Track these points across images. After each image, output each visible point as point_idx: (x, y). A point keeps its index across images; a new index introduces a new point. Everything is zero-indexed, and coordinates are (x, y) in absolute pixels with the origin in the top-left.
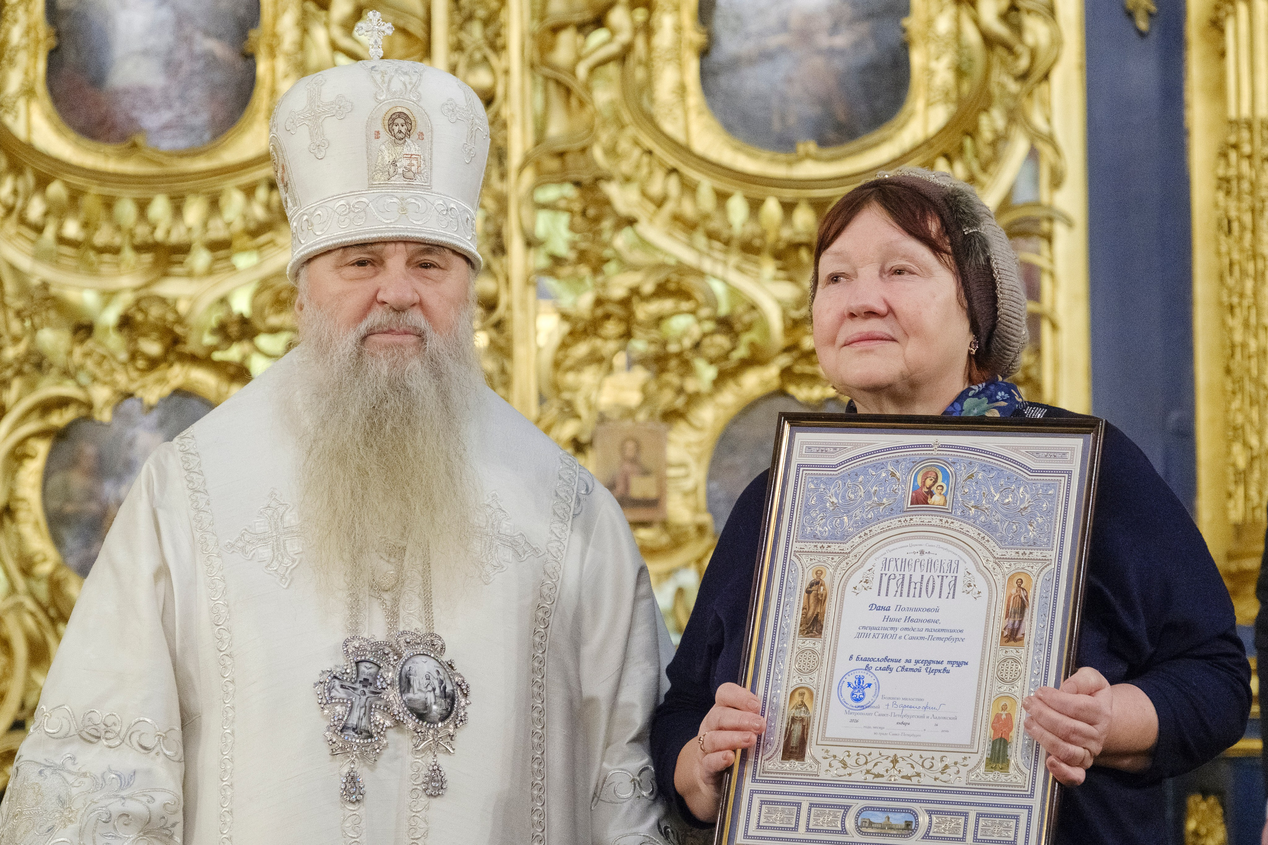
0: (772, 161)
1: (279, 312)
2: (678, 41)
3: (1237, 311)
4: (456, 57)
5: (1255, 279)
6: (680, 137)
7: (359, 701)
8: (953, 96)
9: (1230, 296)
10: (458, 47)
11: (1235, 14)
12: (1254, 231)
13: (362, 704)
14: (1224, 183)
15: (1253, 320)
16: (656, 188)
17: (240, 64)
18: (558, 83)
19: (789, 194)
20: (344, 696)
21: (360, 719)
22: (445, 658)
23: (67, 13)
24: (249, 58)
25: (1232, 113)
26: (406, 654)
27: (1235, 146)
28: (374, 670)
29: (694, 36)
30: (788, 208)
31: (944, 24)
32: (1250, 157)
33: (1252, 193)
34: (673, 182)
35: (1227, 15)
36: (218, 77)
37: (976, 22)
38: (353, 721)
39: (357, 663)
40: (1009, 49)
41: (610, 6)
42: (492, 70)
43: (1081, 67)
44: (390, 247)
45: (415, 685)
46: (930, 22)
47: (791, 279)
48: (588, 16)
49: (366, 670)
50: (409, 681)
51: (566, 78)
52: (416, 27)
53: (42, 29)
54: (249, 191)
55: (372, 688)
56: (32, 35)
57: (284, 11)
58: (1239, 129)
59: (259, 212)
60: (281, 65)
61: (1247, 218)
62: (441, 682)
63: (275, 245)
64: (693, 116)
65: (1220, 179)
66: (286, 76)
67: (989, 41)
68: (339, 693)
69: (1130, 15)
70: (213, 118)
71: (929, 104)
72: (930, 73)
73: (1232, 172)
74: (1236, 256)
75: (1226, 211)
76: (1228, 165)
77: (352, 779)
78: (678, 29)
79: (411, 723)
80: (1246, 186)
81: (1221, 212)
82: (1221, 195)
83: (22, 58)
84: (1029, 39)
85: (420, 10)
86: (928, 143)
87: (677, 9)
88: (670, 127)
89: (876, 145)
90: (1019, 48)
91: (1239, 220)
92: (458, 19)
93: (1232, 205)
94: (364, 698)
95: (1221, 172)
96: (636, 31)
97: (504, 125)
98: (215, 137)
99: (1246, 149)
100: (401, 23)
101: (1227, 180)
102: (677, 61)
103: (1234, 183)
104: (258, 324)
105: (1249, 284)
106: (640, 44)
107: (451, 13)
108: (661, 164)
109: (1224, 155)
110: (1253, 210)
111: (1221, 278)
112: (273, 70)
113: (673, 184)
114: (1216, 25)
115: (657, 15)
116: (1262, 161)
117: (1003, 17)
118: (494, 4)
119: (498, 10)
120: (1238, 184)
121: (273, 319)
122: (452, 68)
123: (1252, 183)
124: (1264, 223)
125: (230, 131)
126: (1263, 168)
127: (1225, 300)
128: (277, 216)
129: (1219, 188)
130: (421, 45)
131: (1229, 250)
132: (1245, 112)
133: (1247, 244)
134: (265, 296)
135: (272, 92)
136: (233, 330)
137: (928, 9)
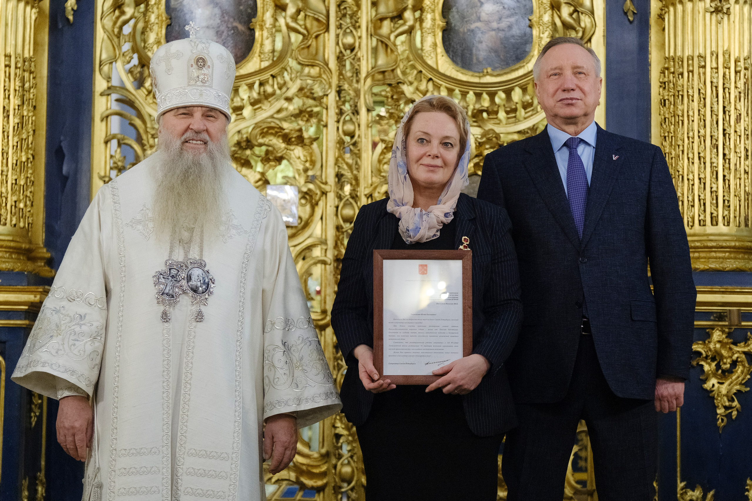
0: (472, 76)
1: (263, 137)
2: (434, 25)
3: (667, 138)
4: (339, 31)
5: (674, 125)
6: (434, 66)
7: (170, 284)
9: (664, 133)
10: (340, 27)
11: (669, 12)
12: (674, 105)
14: (663, 85)
15: (673, 143)
16: (423, 87)
17: (248, 32)
18: (382, 42)
19: (478, 90)
21: (169, 290)
22: (206, 269)
23: (175, 9)
24: (252, 31)
25: (667, 55)
26: (190, 267)
27: (667, 69)
28: (176, 272)
29: (440, 22)
30: (478, 96)
31: (547, 18)
32: (673, 73)
33: (674, 88)
34: (430, 84)
35: (665, 13)
36: (239, 38)
37: (560, 17)
38: (167, 291)
39: (170, 269)
40: (574, 28)
41: (405, 9)
42: (354, 37)
43: (604, 36)
44: (196, 109)
45: (193, 279)
46: (541, 17)
47: (479, 126)
48: (395, 14)
49: (174, 272)
50: (191, 277)
51: (386, 41)
52: (323, 18)
53: (164, 16)
54: (251, 86)
55: (175, 279)
56: (160, 18)
57: (267, 11)
58: (669, 61)
59: (255, 95)
60: (265, 33)
61: (672, 99)
62: (203, 278)
63: (262, 109)
64: (439, 57)
65: (661, 83)
66: (267, 38)
67: (566, 26)
68: (163, 280)
69: (626, 14)
70: (236, 55)
72: (540, 38)
73: (666, 80)
74: (667, 116)
75: (663, 96)
76: (665, 76)
77: (165, 313)
78: (434, 20)
79: (191, 293)
80: (671, 85)
81: (661, 98)
82: (661, 89)
83: (156, 28)
84: (583, 25)
85: (324, 12)
87: (433, 11)
88: (430, 62)
89: (517, 69)
90: (578, 28)
91: (668, 99)
92: (340, 15)
93: (666, 93)
94: (171, 282)
95: (661, 80)
96: (416, 20)
97: (359, 60)
99: (672, 70)
100: (316, 16)
101: (665, 83)
102: (432, 34)
103: (667, 83)
104: (254, 142)
105: (672, 127)
106: (417, 25)
107: (337, 12)
108: (425, 77)
109: (664, 73)
110: (674, 96)
111: (661, 125)
112: (262, 35)
113: (430, 85)
114: (661, 17)
115: (424, 14)
116: (678, 75)
117: (571, 15)
118: (355, 9)
119: (357, 11)
120: (668, 85)
121: (261, 141)
122: (337, 36)
123: (674, 84)
124: (679, 101)
125: (243, 61)
126: (679, 78)
127: (662, 135)
128: (263, 97)
129: (661, 86)
130: (324, 26)
131: (664, 113)
132: (672, 54)
133: (671, 110)
134: (258, 131)
135: (262, 45)
136: (244, 144)
137: (540, 12)
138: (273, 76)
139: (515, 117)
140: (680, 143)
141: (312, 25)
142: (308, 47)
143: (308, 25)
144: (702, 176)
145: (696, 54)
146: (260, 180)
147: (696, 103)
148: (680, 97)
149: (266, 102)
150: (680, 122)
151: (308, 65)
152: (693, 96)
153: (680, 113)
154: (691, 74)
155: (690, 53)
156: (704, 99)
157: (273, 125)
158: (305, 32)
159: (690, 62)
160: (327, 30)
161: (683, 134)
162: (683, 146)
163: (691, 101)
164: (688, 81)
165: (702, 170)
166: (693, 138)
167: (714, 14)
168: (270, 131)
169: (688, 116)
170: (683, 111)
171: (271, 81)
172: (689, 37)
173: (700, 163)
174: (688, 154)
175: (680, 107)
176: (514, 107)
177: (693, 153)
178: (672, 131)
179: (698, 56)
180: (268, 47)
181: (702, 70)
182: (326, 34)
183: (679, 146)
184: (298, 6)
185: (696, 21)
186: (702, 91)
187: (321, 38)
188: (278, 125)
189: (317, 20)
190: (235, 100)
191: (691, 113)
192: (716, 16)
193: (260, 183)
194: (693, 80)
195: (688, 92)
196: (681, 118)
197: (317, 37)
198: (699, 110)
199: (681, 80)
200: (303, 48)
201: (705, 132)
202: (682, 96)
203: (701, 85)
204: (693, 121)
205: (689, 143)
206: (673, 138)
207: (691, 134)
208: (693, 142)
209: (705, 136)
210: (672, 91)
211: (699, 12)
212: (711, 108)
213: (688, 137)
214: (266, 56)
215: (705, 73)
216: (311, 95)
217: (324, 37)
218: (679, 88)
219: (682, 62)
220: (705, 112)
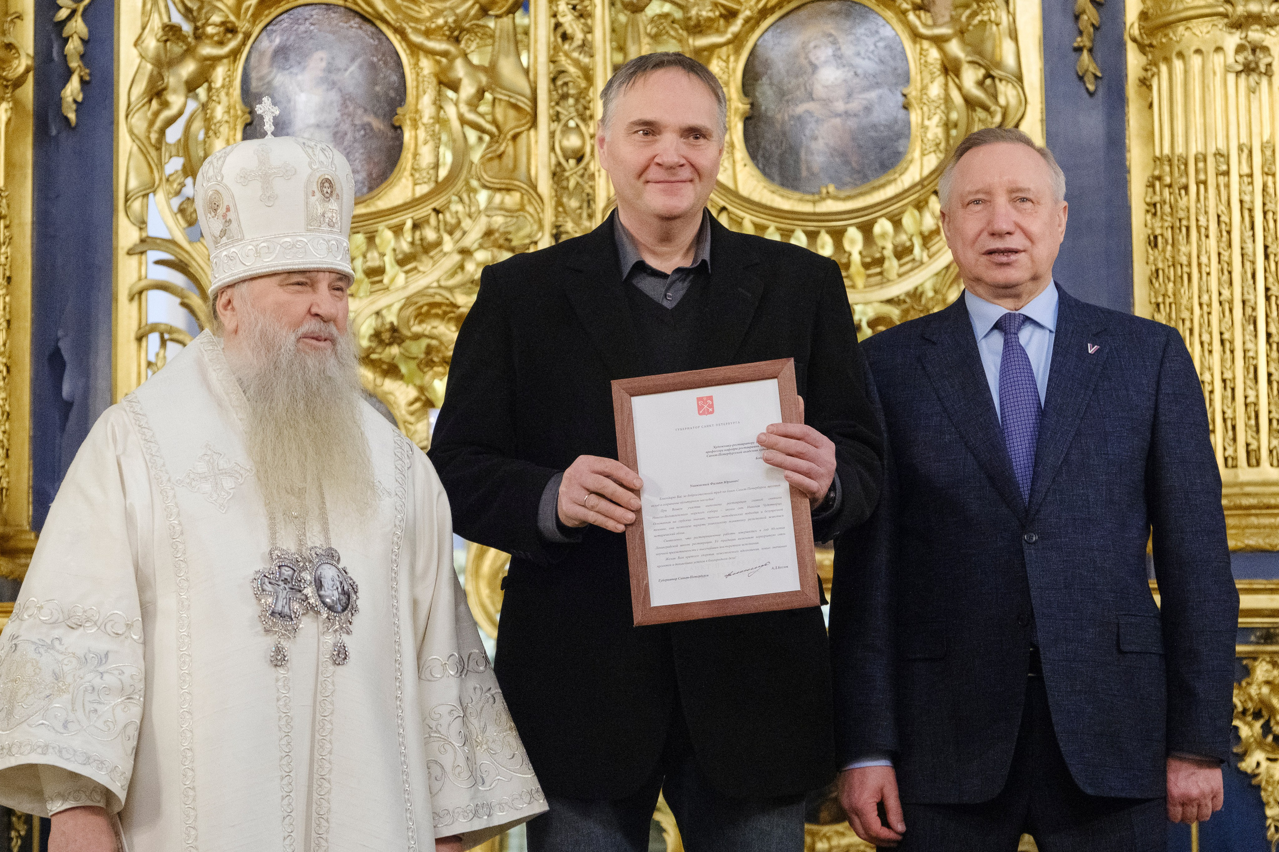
0: (801, 200)
1: (421, 322)
3: (1162, 306)
4: (554, 125)
5: (1174, 282)
6: (731, 185)
7: (282, 595)
8: (942, 146)
9: (1156, 297)
10: (556, 118)
11: (1159, 73)
12: (1173, 245)
13: (284, 596)
14: (1152, 208)
15: (1173, 315)
17: (390, 133)
19: (811, 226)
20: (271, 589)
21: (283, 607)
22: (341, 566)
23: (258, 94)
24: (398, 129)
25: (1158, 154)
26: (317, 562)
27: (1159, 178)
28: (291, 572)
29: (741, 106)
31: (935, 90)
32: (1170, 186)
33: (1172, 214)
34: (725, 218)
35: (1153, 76)
36: (375, 144)
37: (960, 88)
38: (279, 608)
39: (279, 567)
40: (986, 109)
42: (582, 135)
43: (1042, 121)
44: (321, 275)
45: (325, 585)
46: (924, 89)
49: (287, 572)
50: (321, 582)
52: (525, 104)
53: (240, 108)
54: (398, 230)
55: (290, 585)
56: (232, 112)
57: (425, 92)
58: (1162, 164)
59: (405, 246)
60: (422, 134)
61: (1169, 234)
62: (340, 583)
63: (419, 272)
64: (739, 166)
65: (1148, 204)
66: (426, 143)
67: (970, 103)
68: (269, 587)
69: (1081, 78)
70: (370, 175)
71: (923, 154)
72: (925, 128)
73: (1157, 198)
74: (1160, 265)
75: (1153, 229)
76: (1154, 192)
77: (278, 650)
79: (324, 612)
80: (1167, 209)
81: (1150, 232)
82: (1149, 216)
83: (224, 129)
84: (1002, 101)
85: (528, 91)
86: (922, 183)
88: (724, 178)
89: (883, 186)
90: (993, 108)
91: (1162, 235)
92: (556, 97)
93: (1158, 224)
94: (285, 592)
95: (1148, 200)
97: (592, 177)
98: (371, 189)
99: (1168, 180)
100: (513, 100)
101: (1155, 205)
103: (1158, 206)
104: (405, 332)
105: (1171, 285)
107: (550, 91)
108: (715, 205)
109: (1152, 186)
110: (1172, 228)
111: (1151, 281)
112: (416, 138)
114: (1145, 83)
116: (1179, 189)
117: (981, 84)
118: (583, 84)
119: (587, 89)
120: (1161, 208)
121: (416, 329)
122: (552, 135)
123: (1171, 207)
124: (1182, 238)
125: (384, 185)
126: (1180, 194)
127: (1153, 300)
128: (419, 249)
129: (1148, 211)
130: (529, 118)
131: (1155, 260)
132: (1167, 151)
133: (1168, 254)
134: (411, 310)
135: (416, 155)
136: (386, 336)
137: (922, 80)
138: (437, 211)
139: (881, 273)
140: (1185, 314)
141: (505, 116)
142: (500, 156)
143: (500, 117)
144: (1228, 375)
145: (1212, 150)
146: (417, 400)
147: (1212, 242)
148: (1184, 230)
149: (424, 258)
150: (1185, 277)
151: (500, 190)
152: (1207, 229)
153: (1184, 260)
154: (1202, 187)
155: (1201, 149)
156: (1229, 232)
157: (438, 299)
158: (494, 129)
159: (1201, 165)
160: (534, 124)
161: (1190, 298)
162: (1192, 320)
163: (1203, 238)
164: (1198, 200)
165: (1228, 364)
166: (1209, 305)
167: (1243, 76)
168: (434, 311)
169: (1199, 265)
170: (1189, 256)
171: (433, 220)
172: (1197, 120)
173: (1224, 352)
174: (1200, 336)
175: (1183, 249)
176: (878, 255)
177: (1211, 334)
178: (1170, 293)
179: (1215, 155)
180: (426, 157)
181: (1222, 180)
182: (532, 132)
183: (1183, 320)
184: (480, 82)
185: (1209, 90)
186: (1224, 218)
187: (522, 139)
188: (448, 299)
189: (515, 107)
190: (369, 255)
191: (1204, 259)
192: (1247, 80)
193: (418, 405)
194: (1206, 198)
195: (1197, 220)
196: (1186, 269)
197: (515, 137)
198: (1219, 254)
199: (1185, 199)
200: (491, 159)
201: (1232, 294)
202: (1188, 228)
203: (1223, 208)
204: (1208, 274)
205: (1202, 316)
206: (1173, 306)
207: (1205, 298)
208: (1209, 313)
209: (1231, 302)
210: (1169, 219)
211: (1215, 73)
212: (1242, 248)
213: (1201, 305)
214: (425, 174)
215: (1228, 186)
216: (506, 244)
217: (528, 137)
218: (1182, 214)
219: (1186, 165)
220: (1230, 256)
